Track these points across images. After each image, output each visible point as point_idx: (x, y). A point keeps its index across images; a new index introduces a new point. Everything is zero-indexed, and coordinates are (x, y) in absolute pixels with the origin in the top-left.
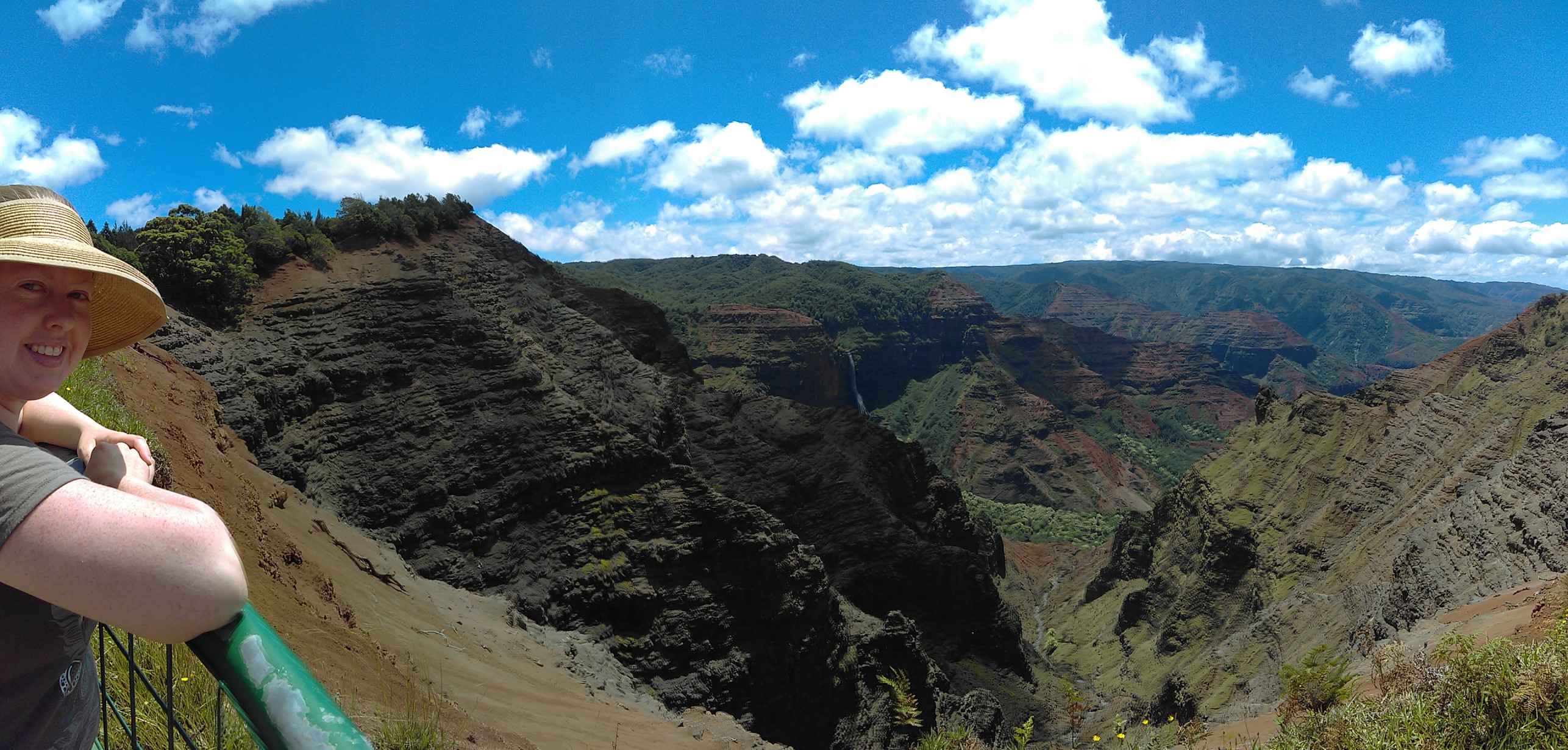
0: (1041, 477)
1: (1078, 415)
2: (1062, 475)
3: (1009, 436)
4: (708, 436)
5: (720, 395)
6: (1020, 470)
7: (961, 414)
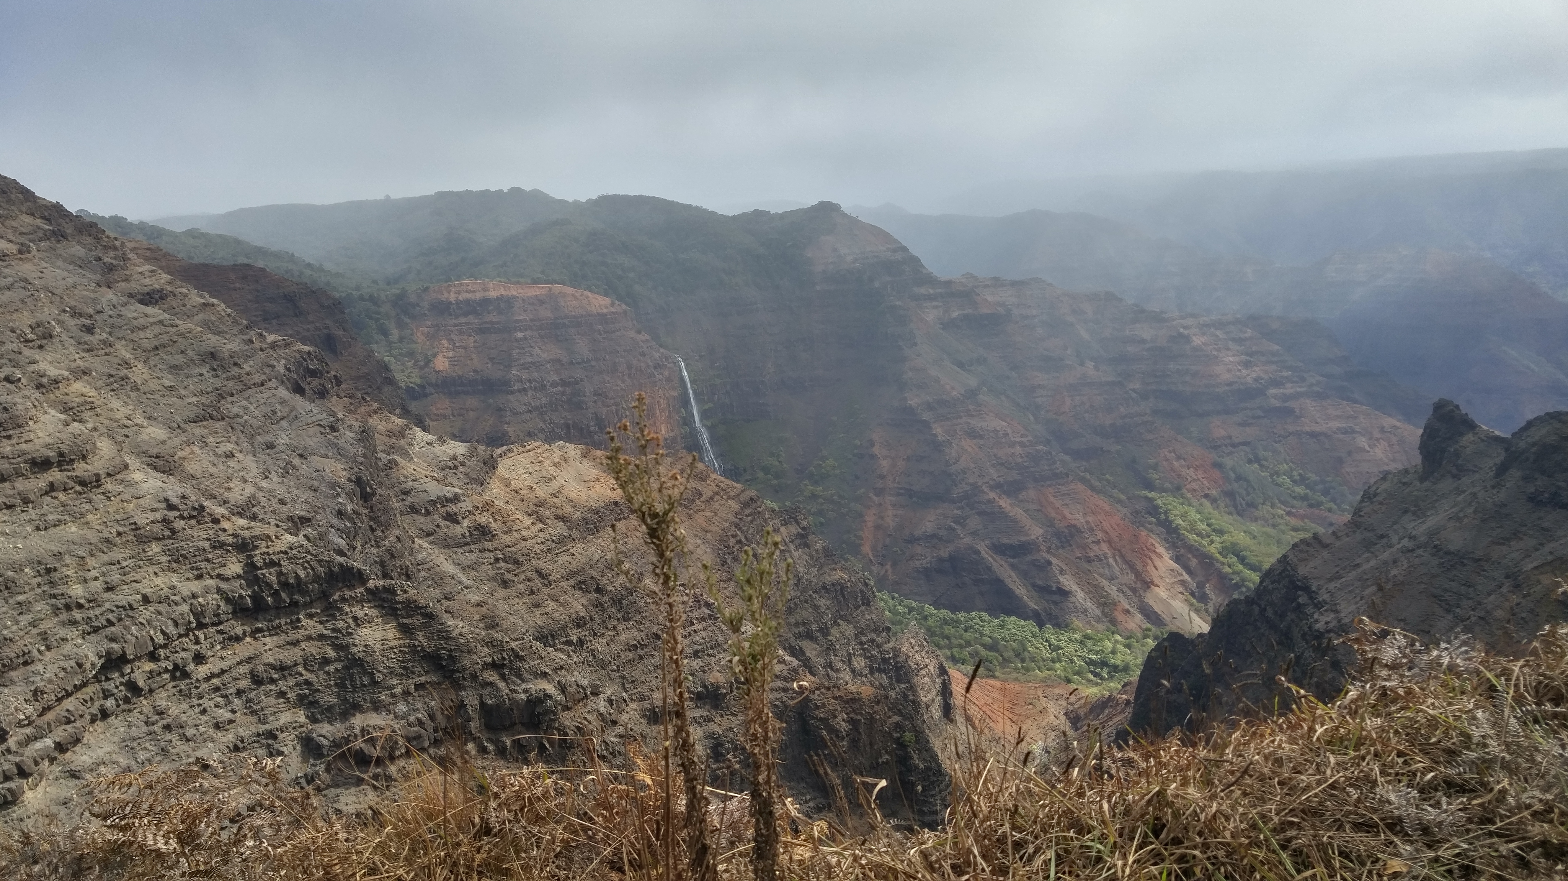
0: (1013, 567)
1: (1077, 455)
2: (1049, 563)
3: (956, 493)
4: (444, 523)
5: (459, 448)
6: (978, 552)
7: (873, 457)
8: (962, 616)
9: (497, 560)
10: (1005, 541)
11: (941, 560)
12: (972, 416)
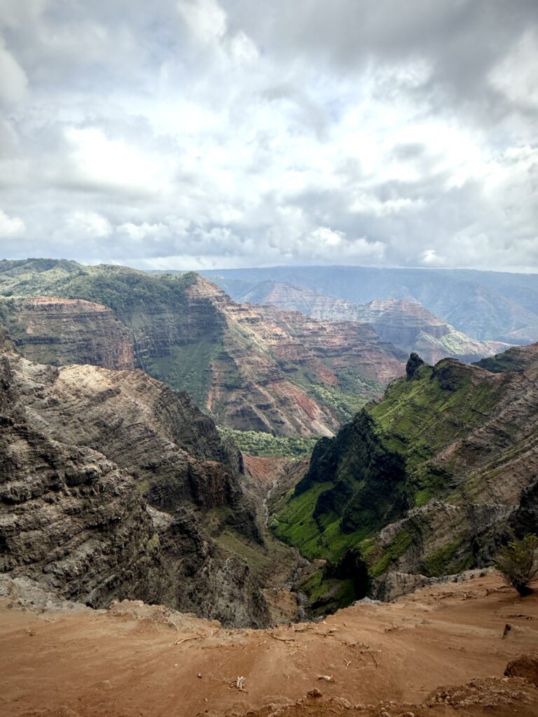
0: (264, 413)
1: (287, 371)
2: (277, 412)
3: (243, 385)
4: (37, 399)
5: (42, 367)
6: (251, 408)
7: (212, 371)
8: (245, 433)
9: (61, 414)
10: (261, 404)
11: (238, 411)
12: (249, 356)
